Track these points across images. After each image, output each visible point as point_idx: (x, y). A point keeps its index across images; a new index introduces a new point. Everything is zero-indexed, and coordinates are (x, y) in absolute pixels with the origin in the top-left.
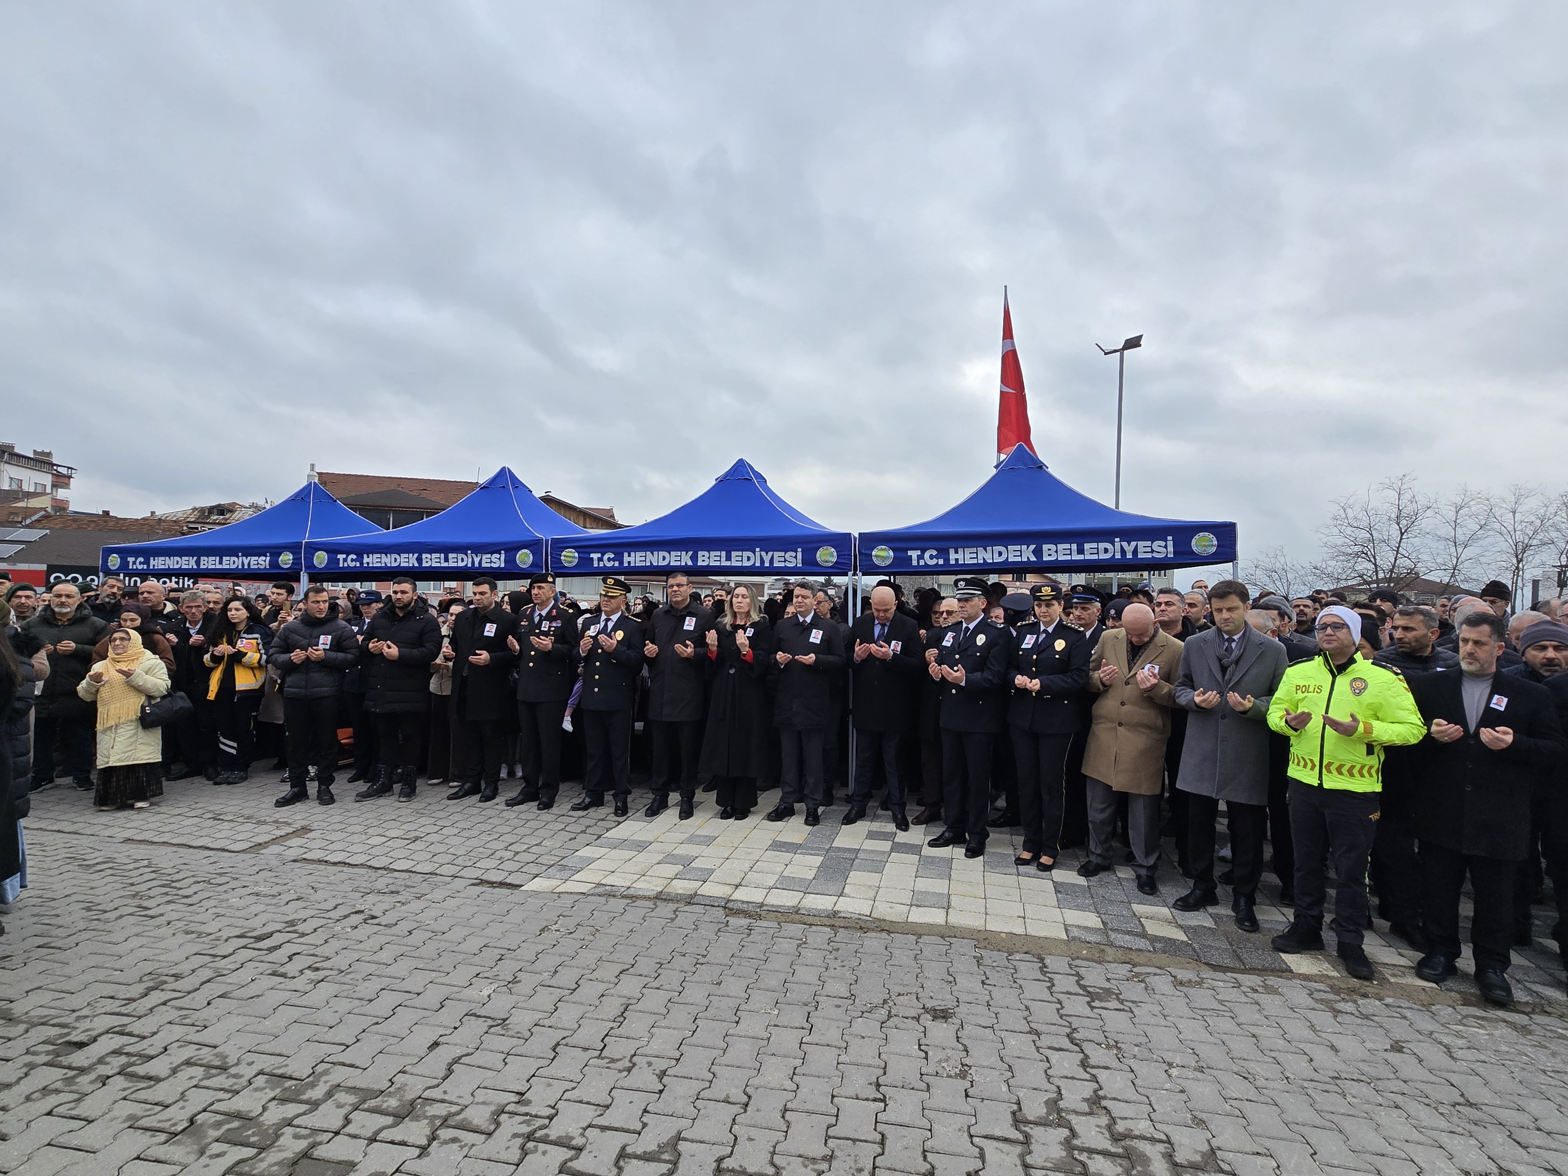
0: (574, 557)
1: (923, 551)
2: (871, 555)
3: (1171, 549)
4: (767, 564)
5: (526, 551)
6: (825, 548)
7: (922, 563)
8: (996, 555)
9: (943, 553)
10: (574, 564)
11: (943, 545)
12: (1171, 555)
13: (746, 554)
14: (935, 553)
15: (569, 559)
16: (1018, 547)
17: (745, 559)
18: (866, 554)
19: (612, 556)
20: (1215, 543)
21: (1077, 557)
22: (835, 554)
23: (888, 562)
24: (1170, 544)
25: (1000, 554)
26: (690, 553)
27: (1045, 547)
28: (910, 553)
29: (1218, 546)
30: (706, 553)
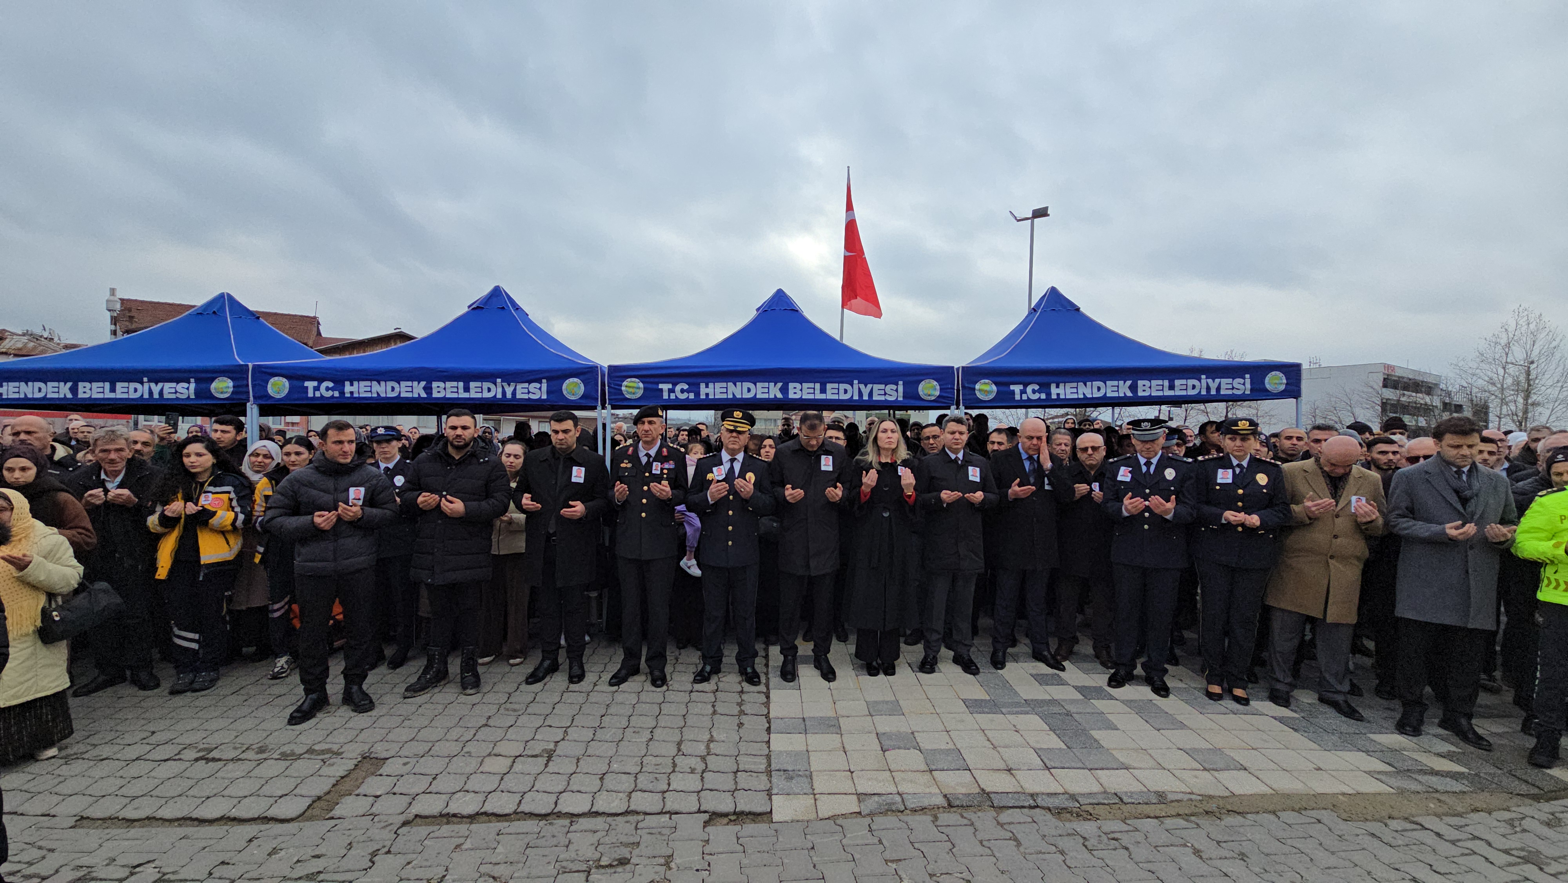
0: (638, 388)
1: (1026, 385)
2: (974, 389)
3: (1248, 386)
4: (866, 397)
5: (575, 380)
6: (927, 381)
7: (1025, 397)
8: (1095, 390)
9: (1045, 387)
10: (638, 395)
11: (1044, 380)
12: (1248, 392)
13: (843, 386)
14: (1037, 387)
15: (630, 390)
16: (1115, 383)
17: (842, 391)
18: (970, 388)
19: (686, 387)
20: (1285, 381)
21: (1166, 392)
22: (938, 387)
23: (991, 397)
24: (1248, 381)
25: (1099, 389)
26: (780, 385)
27: (1141, 383)
28: (1012, 387)
29: (1287, 384)
30: (798, 385)
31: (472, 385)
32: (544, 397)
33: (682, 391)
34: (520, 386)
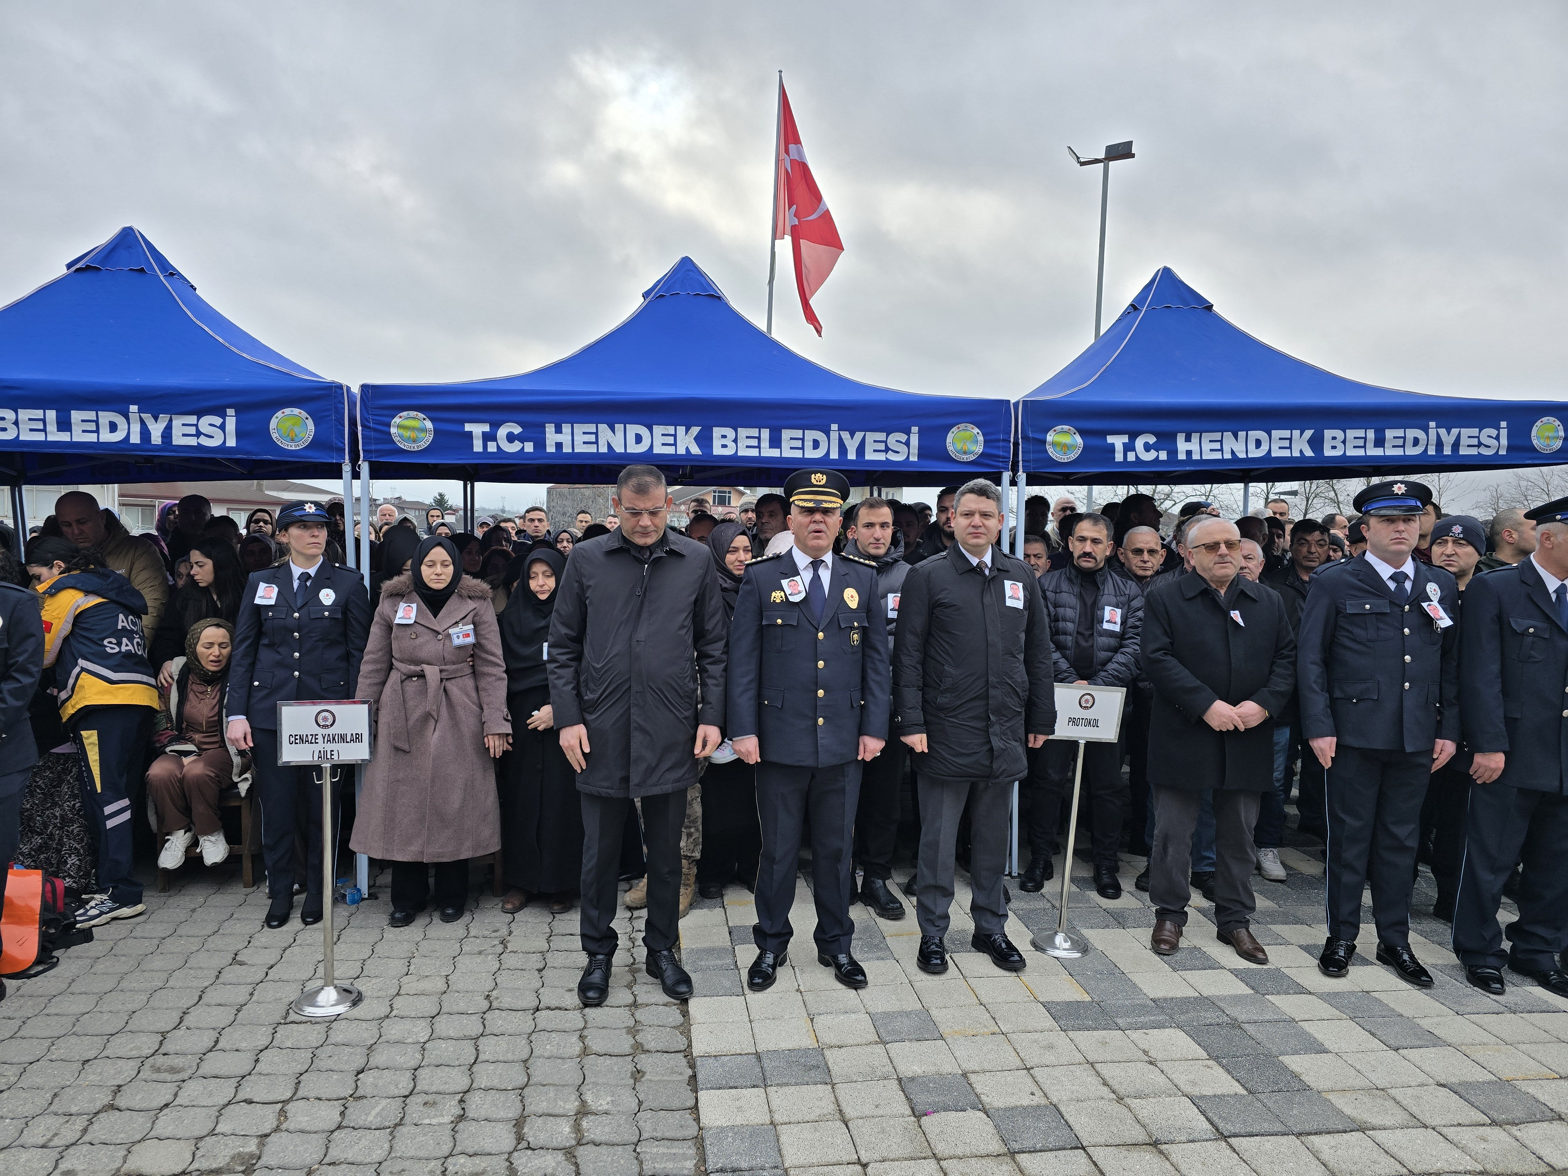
0: (424, 430)
1: (1133, 436)
2: (1044, 442)
3: (1504, 441)
4: (852, 456)
5: (296, 411)
6: (962, 426)
7: (1131, 457)
8: (1252, 446)
9: (1166, 440)
10: (423, 445)
11: (1165, 425)
12: (1503, 452)
13: (811, 435)
14: (1152, 440)
15: (407, 434)
16: (1286, 433)
17: (809, 444)
18: (1035, 439)
19: (517, 430)
20: (1562, 434)
21: (1373, 451)
22: (981, 438)
23: (1073, 456)
24: (1504, 433)
25: (1258, 443)
26: (695, 430)
27: (1328, 434)
28: (1110, 439)
29: (1565, 439)
30: (730, 432)
31: (76, 416)
32: (231, 442)
33: (511, 438)
34: (178, 422)
